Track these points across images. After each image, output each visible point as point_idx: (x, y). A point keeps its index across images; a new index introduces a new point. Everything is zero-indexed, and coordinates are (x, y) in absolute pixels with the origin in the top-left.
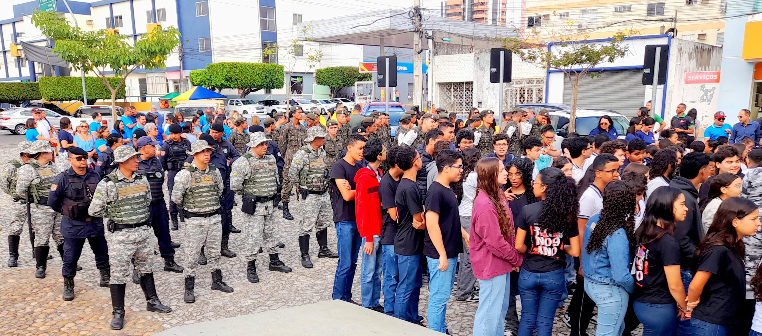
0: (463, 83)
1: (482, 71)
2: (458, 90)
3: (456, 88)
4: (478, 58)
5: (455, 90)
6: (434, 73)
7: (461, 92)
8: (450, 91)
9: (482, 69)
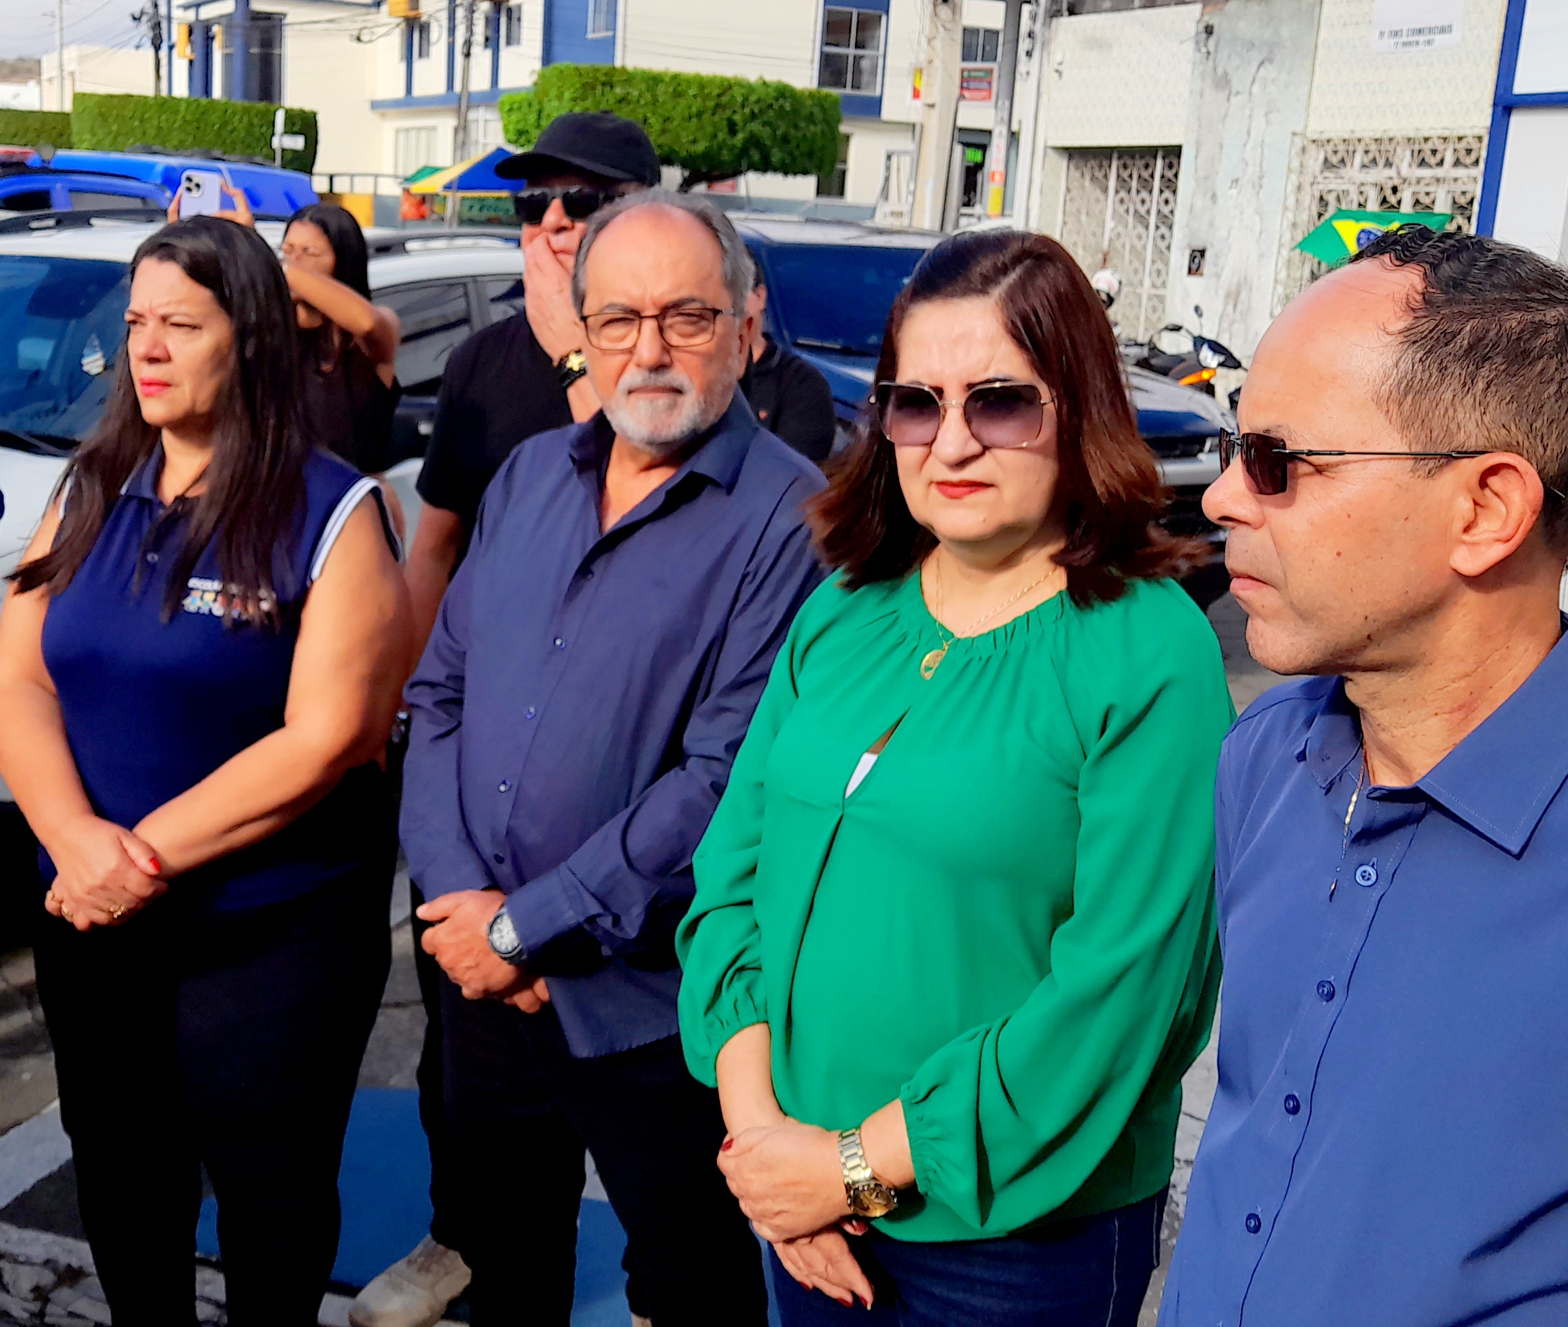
0: (1150, 152)
1: (1222, 96)
2: (1134, 184)
3: (1125, 174)
4: (1209, 30)
5: (1122, 183)
6: (1044, 99)
7: (1144, 194)
8: (1105, 190)
9: (1223, 82)
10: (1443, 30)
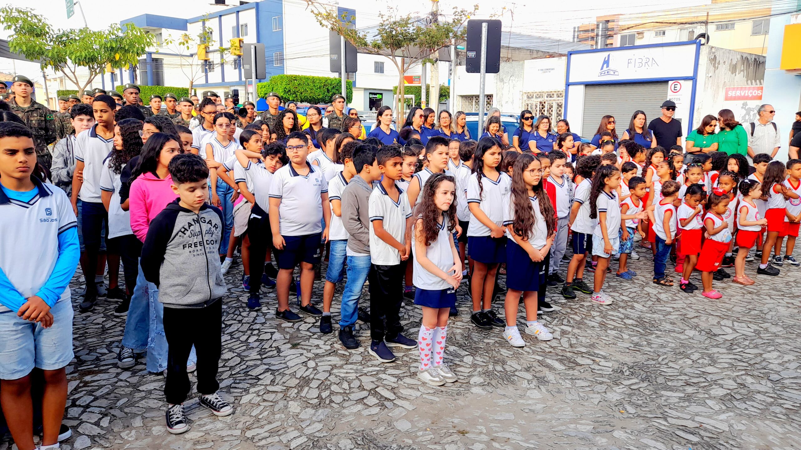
9: (502, 80)
10: (552, 69)
